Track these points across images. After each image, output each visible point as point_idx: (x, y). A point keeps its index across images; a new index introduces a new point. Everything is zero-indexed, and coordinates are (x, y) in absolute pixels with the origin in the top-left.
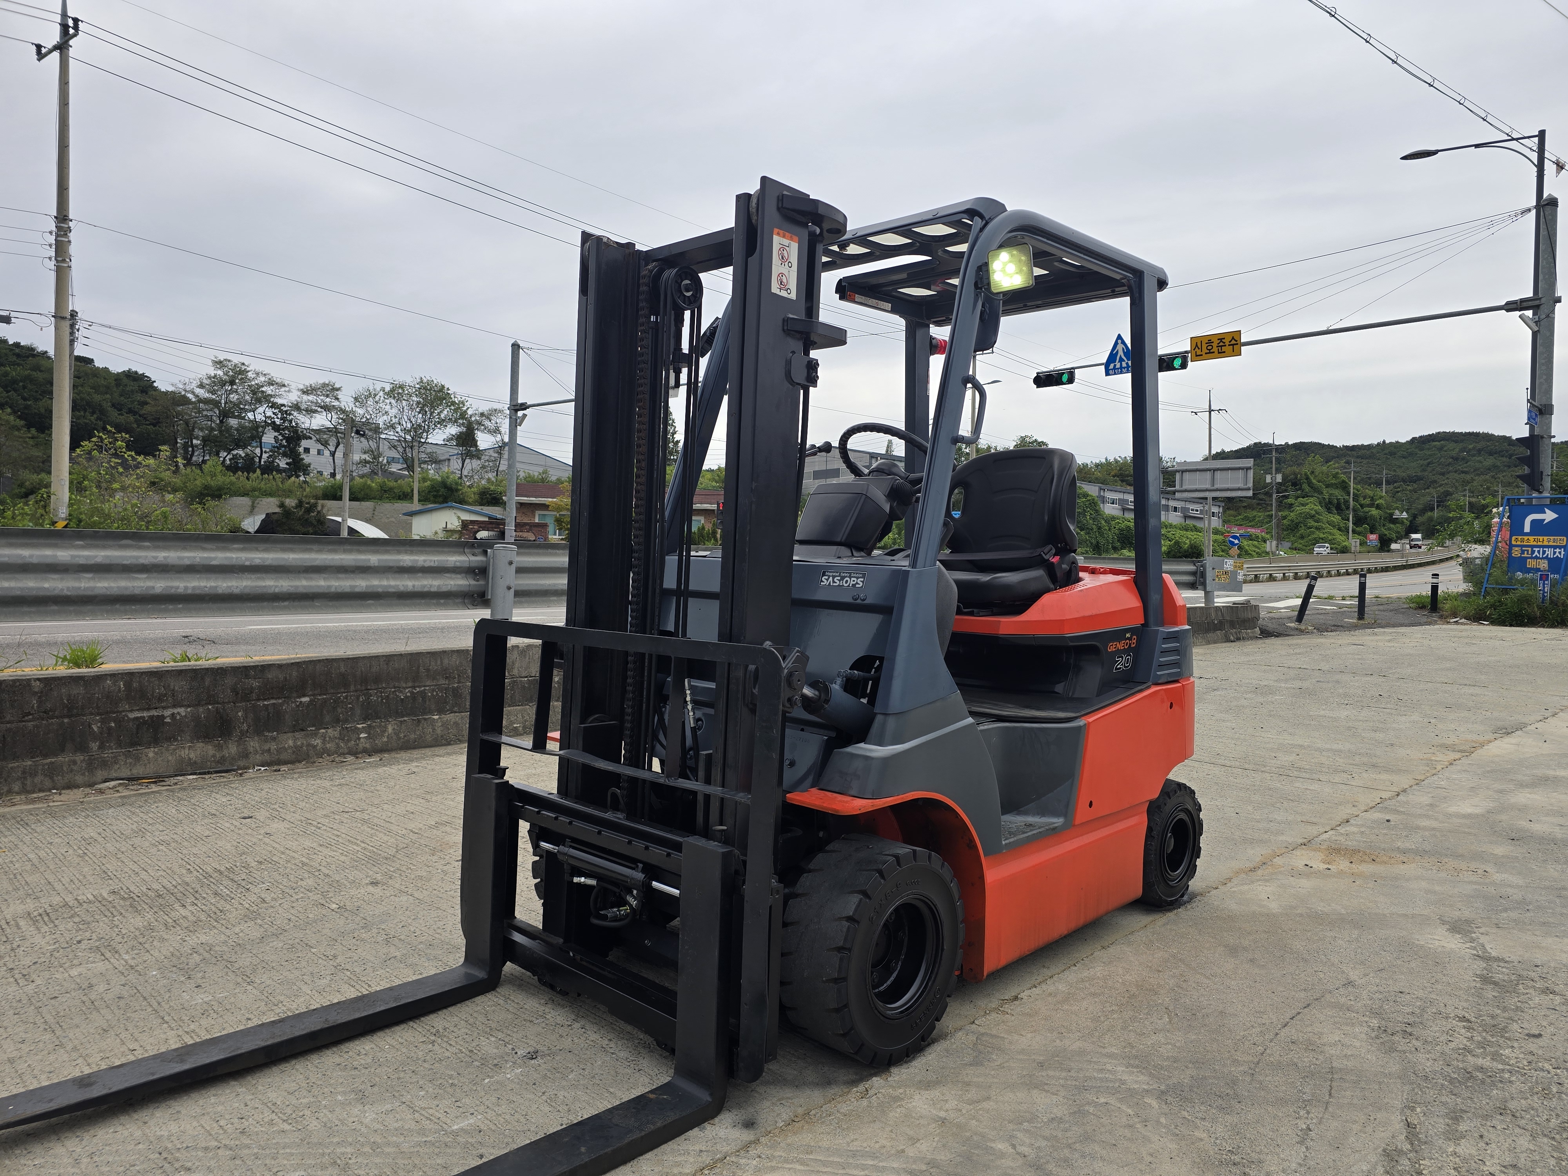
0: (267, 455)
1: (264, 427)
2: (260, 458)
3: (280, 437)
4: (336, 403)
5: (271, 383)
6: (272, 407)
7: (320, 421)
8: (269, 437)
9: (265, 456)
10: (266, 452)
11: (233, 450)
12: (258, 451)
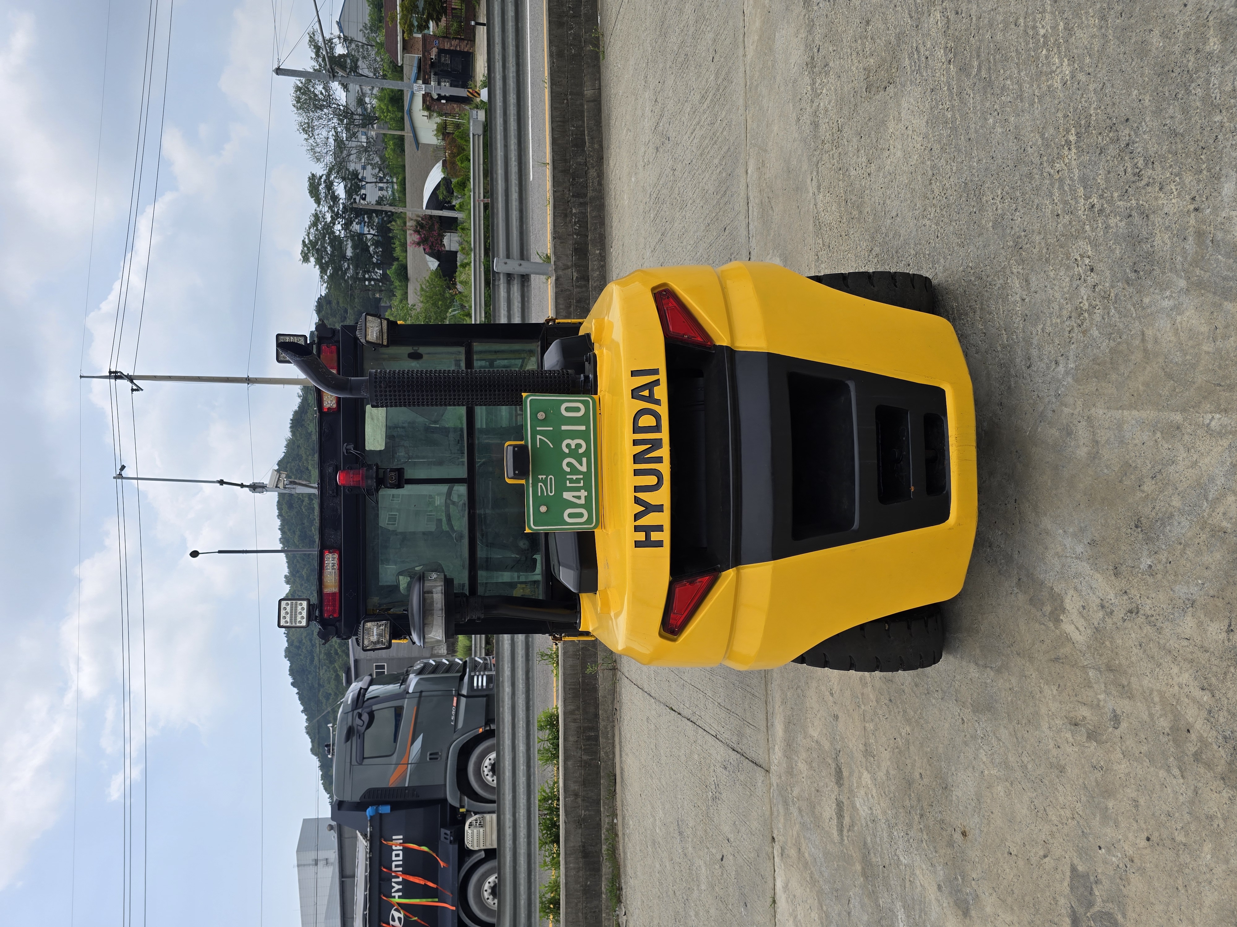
0: (371, 230)
1: (351, 231)
2: (374, 235)
3: (357, 220)
4: (324, 177)
5: (314, 224)
6: (334, 224)
7: (340, 190)
8: (356, 227)
9: (372, 232)
10: (369, 231)
11: (370, 254)
12: (369, 237)
